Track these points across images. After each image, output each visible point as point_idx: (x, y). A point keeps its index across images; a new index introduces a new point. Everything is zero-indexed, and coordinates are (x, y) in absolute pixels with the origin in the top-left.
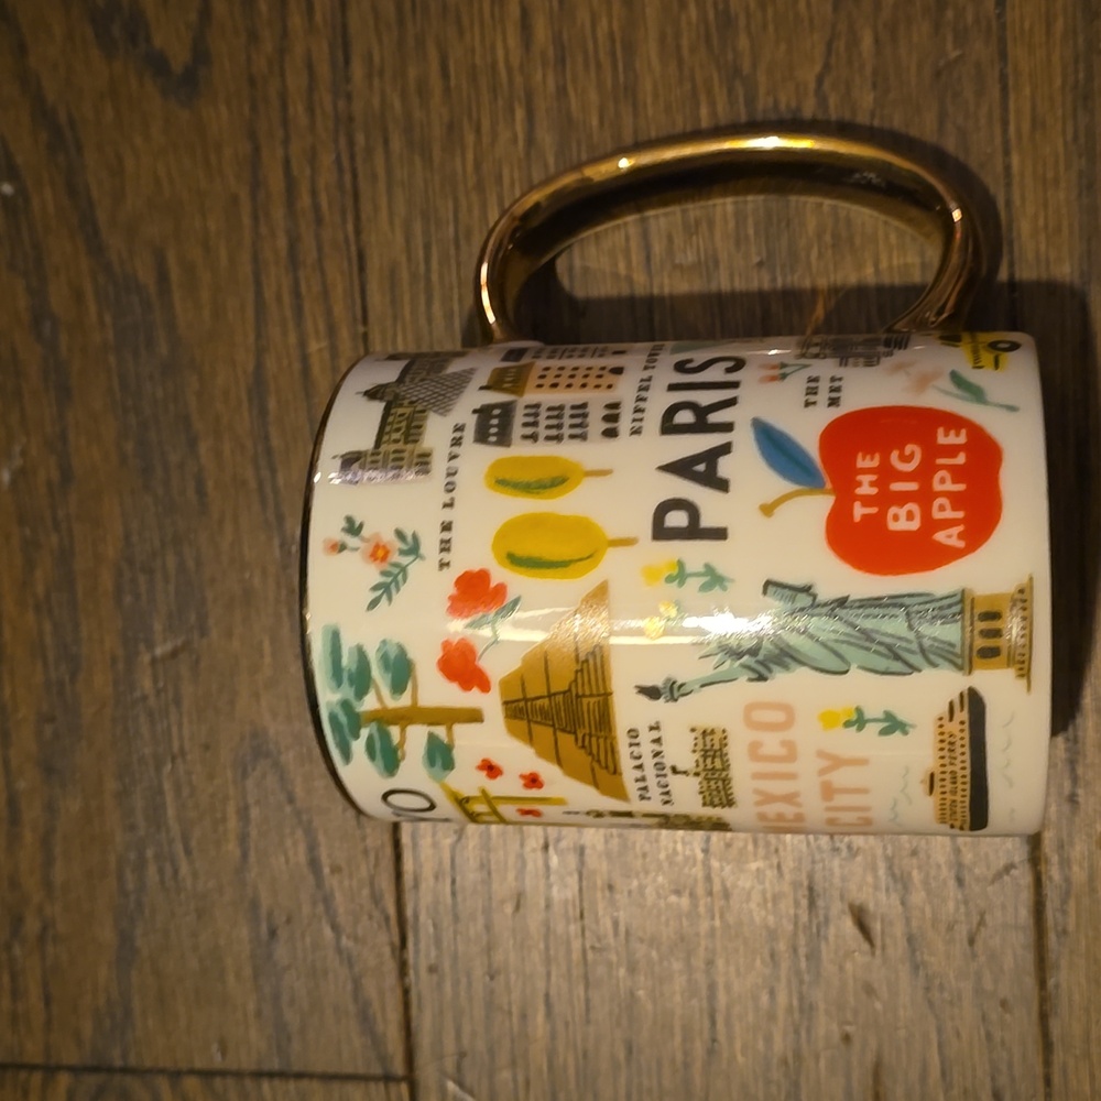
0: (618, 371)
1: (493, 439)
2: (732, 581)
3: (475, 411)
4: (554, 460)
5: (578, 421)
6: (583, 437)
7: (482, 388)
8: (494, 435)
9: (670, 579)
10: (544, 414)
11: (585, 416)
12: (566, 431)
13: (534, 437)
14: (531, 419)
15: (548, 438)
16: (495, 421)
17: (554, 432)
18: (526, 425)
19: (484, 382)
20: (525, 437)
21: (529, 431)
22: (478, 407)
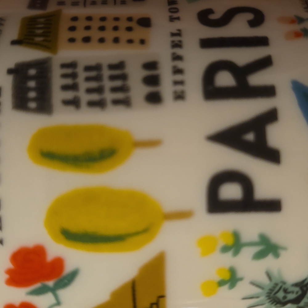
0: (145, 22)
1: (33, 105)
2: (285, 249)
3: (10, 71)
4: (100, 130)
5: (118, 83)
6: (126, 103)
7: (14, 43)
8: (34, 100)
9: (225, 249)
10: (82, 75)
11: (124, 77)
12: (109, 96)
13: (75, 103)
14: (69, 81)
15: (92, 104)
16: (32, 84)
17: (95, 97)
18: (65, 88)
19: (15, 35)
20: (67, 103)
21: (69, 95)
22: (12, 65)
